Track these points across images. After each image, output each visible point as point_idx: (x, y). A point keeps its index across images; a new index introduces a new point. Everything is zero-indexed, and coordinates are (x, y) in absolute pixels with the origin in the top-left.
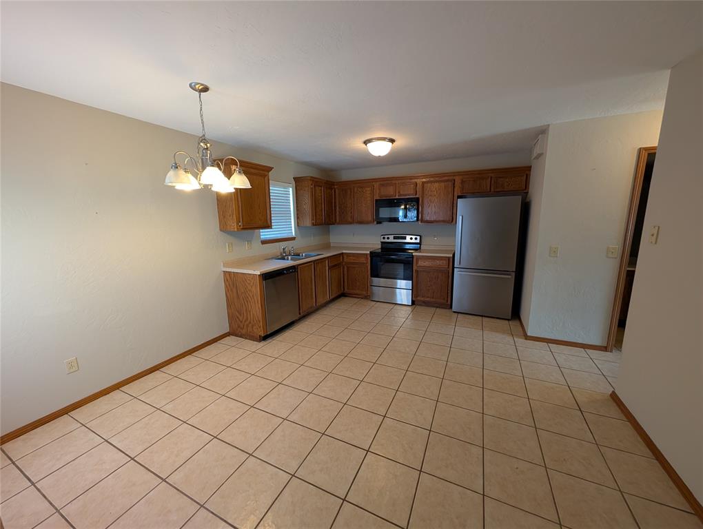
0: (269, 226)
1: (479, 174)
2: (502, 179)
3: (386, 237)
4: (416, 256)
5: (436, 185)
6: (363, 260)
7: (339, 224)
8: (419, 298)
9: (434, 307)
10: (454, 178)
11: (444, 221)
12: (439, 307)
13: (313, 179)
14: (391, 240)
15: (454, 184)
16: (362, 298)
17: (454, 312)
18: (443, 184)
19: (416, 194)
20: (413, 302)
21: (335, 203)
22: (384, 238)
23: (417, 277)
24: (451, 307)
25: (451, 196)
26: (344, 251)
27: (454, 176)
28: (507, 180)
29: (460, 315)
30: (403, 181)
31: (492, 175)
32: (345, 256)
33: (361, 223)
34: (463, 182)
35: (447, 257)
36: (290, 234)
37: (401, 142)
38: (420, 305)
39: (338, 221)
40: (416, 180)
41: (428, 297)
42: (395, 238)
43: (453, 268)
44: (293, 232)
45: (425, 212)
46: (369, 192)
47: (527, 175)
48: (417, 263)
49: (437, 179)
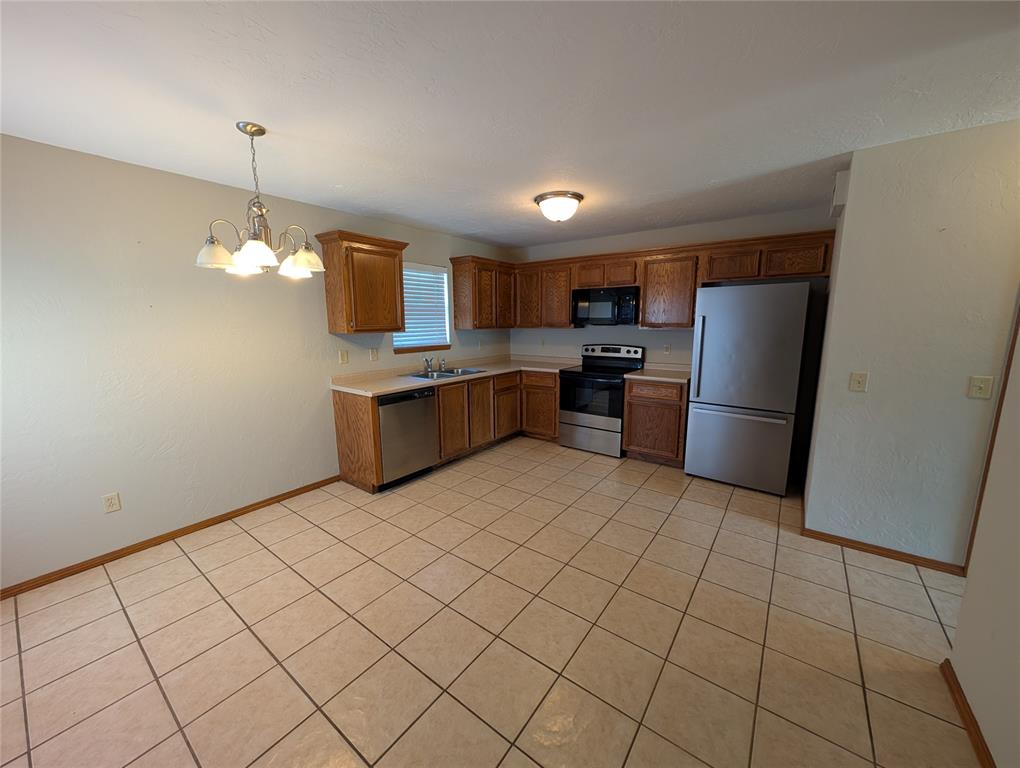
0: (400, 328)
1: (740, 246)
2: (779, 255)
3: (590, 348)
4: (630, 379)
5: (668, 266)
6: (549, 383)
7: (521, 326)
8: (632, 447)
9: (655, 463)
10: (698, 254)
11: (678, 325)
12: (665, 465)
13: (476, 260)
14: (598, 353)
15: (697, 264)
16: (548, 441)
17: (688, 475)
18: (678, 263)
19: (635, 281)
20: (624, 454)
21: (515, 295)
22: (587, 350)
23: (630, 412)
24: (683, 468)
25: (690, 282)
26: (523, 368)
27: (698, 250)
28: (790, 255)
29: (696, 482)
30: (616, 261)
31: (763, 248)
32: (524, 375)
33: (551, 325)
34: (711, 260)
35: (677, 384)
36: (441, 341)
37: (595, 199)
38: (635, 459)
39: (518, 323)
40: (635, 259)
41: (646, 447)
42: (603, 350)
43: (688, 401)
44: (447, 337)
45: (647, 311)
46: (563, 279)
47: (827, 246)
48: (630, 392)
49: (669, 256)
